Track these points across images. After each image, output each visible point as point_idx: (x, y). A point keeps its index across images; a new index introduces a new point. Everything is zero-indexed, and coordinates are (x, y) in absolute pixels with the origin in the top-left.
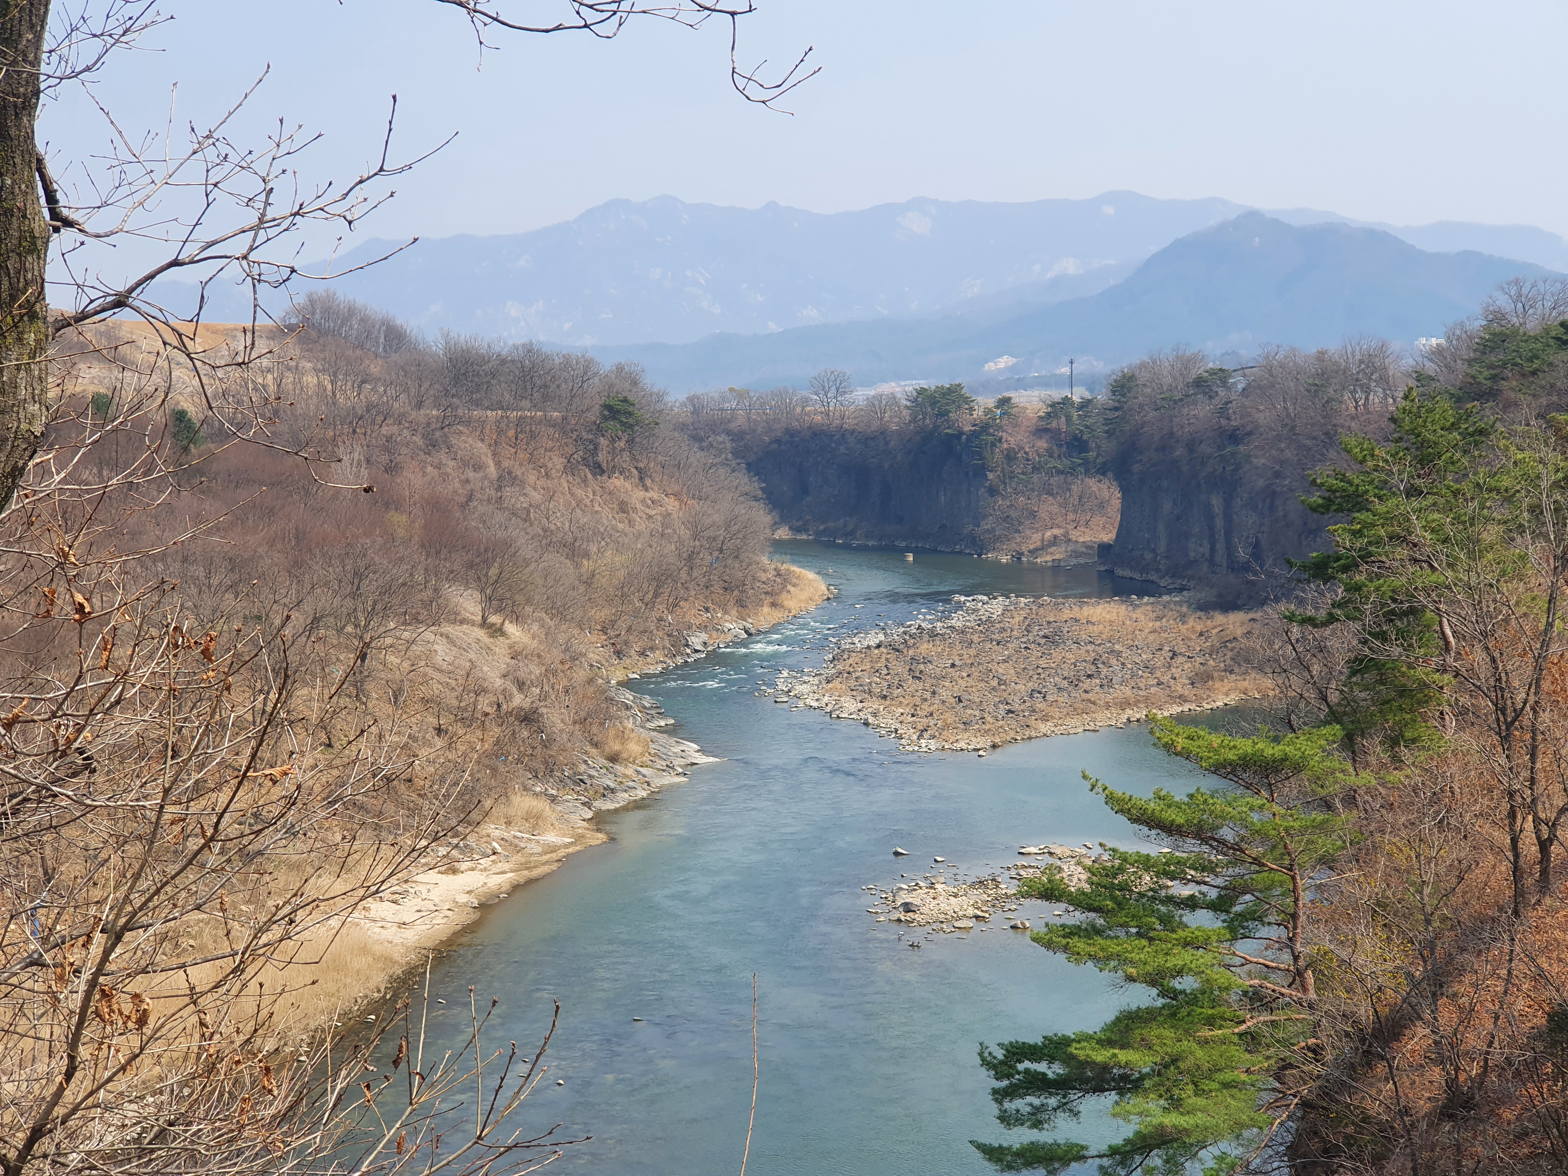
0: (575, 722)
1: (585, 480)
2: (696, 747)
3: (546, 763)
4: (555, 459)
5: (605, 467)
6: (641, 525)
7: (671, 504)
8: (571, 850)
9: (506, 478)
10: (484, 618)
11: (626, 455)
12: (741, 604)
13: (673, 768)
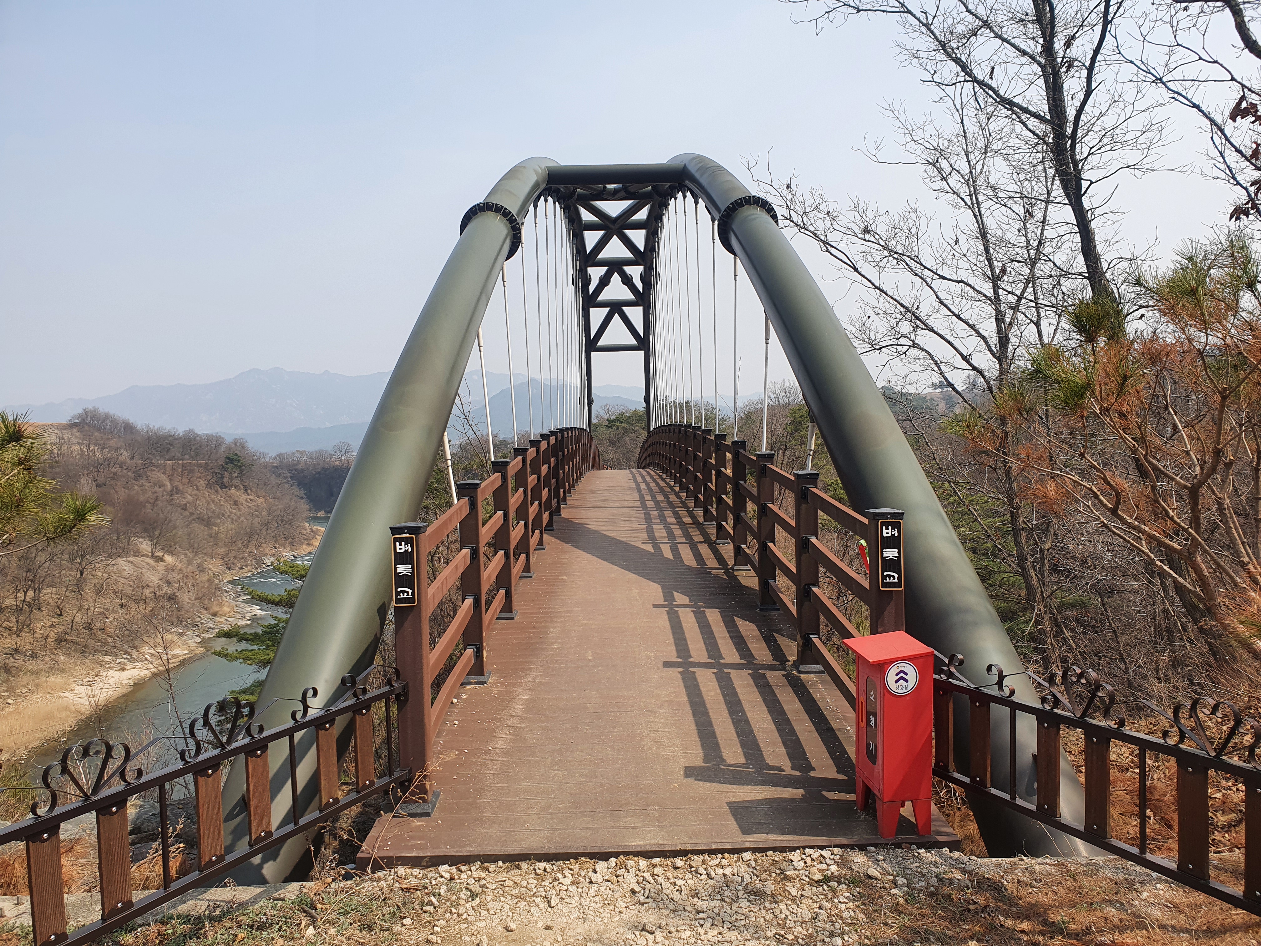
0: (195, 599)
1: (217, 491)
2: (258, 607)
3: (178, 618)
4: (202, 482)
5: (227, 485)
6: (244, 510)
7: (260, 501)
8: (186, 657)
9: (176, 490)
10: (153, 554)
11: (238, 480)
12: (292, 544)
13: (244, 617)
